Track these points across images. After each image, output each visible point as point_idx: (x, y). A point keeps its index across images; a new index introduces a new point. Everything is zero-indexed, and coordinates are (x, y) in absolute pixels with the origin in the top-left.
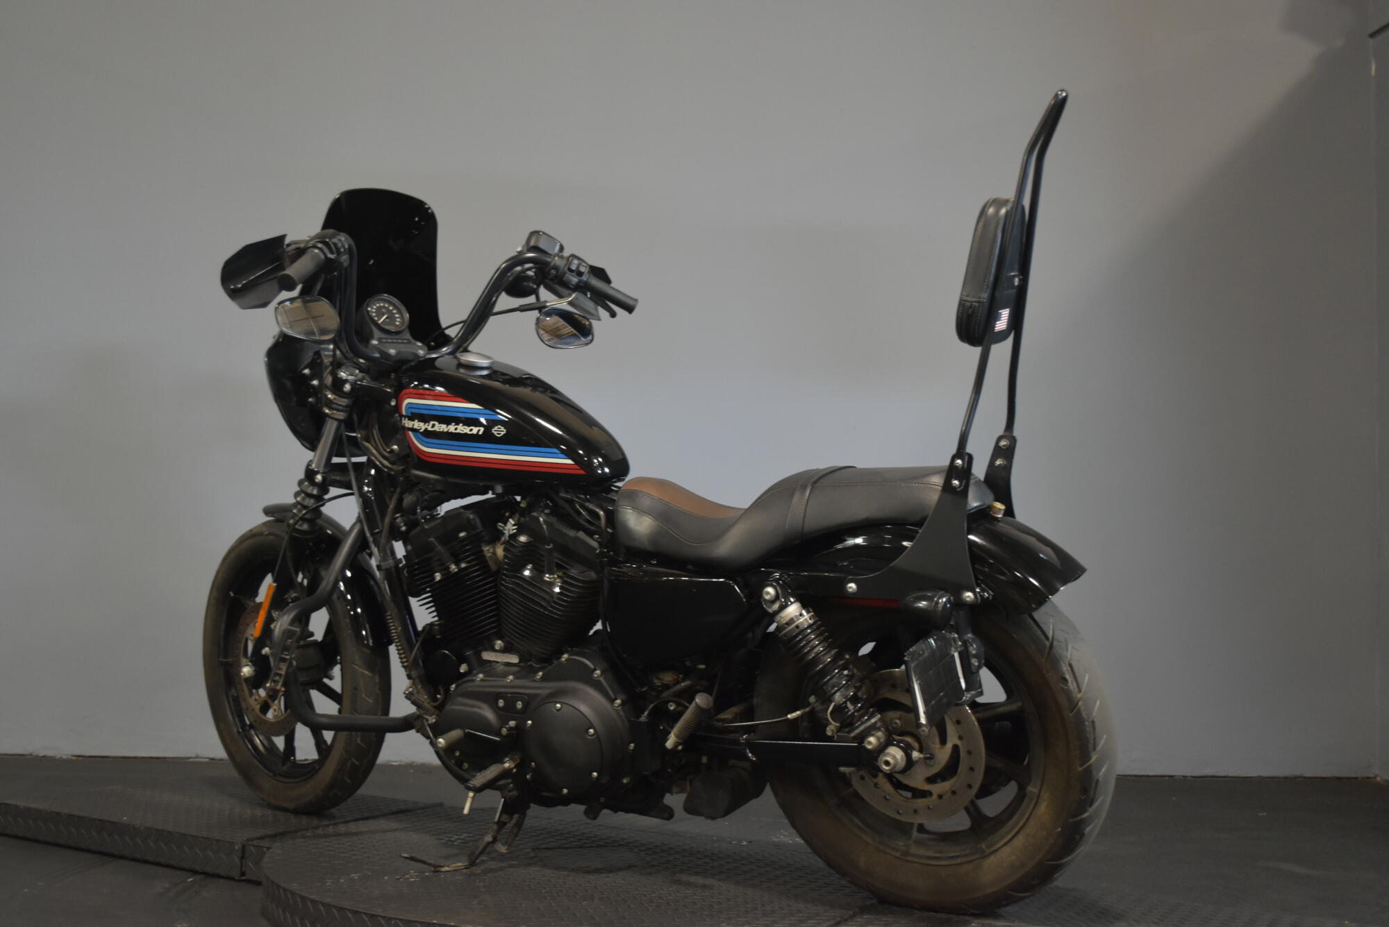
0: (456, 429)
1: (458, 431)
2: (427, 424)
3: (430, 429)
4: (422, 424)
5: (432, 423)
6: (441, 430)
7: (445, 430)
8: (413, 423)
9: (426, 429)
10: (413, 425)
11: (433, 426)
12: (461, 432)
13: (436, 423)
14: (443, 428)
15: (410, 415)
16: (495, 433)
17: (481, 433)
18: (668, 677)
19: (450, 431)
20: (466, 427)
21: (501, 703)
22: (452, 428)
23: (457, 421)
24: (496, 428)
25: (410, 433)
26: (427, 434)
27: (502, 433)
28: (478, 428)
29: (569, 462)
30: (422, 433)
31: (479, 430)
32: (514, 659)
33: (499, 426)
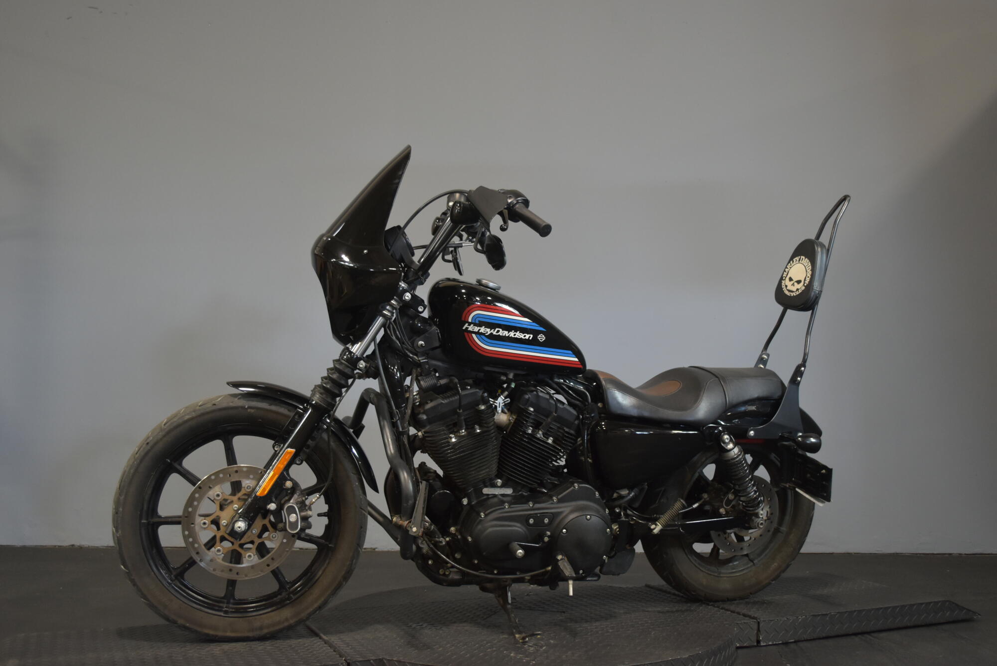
0: (515, 335)
1: (516, 336)
2: (493, 330)
3: (495, 333)
4: (488, 330)
5: (497, 329)
6: (504, 335)
7: (507, 335)
8: (479, 328)
9: (492, 333)
10: (480, 330)
11: (498, 331)
12: (518, 337)
13: (501, 330)
14: (506, 333)
15: (477, 322)
16: (539, 339)
17: (531, 338)
18: (624, 492)
19: (510, 336)
20: (522, 334)
21: (531, 521)
22: (512, 334)
23: (516, 329)
24: (540, 336)
25: (474, 335)
26: (491, 337)
27: (543, 339)
28: (529, 335)
29: (576, 359)
30: (487, 337)
31: (530, 337)
32: (509, 491)
33: (542, 335)
